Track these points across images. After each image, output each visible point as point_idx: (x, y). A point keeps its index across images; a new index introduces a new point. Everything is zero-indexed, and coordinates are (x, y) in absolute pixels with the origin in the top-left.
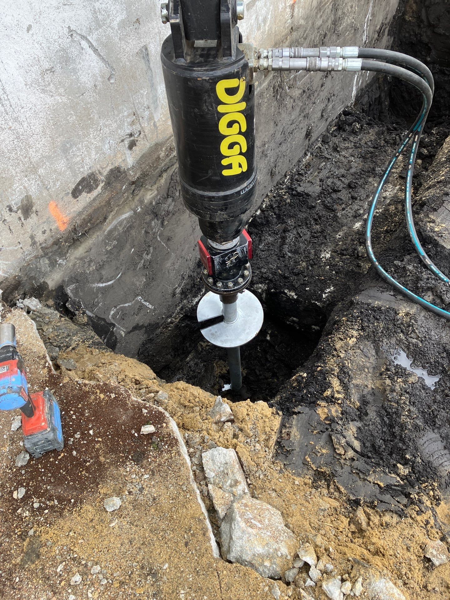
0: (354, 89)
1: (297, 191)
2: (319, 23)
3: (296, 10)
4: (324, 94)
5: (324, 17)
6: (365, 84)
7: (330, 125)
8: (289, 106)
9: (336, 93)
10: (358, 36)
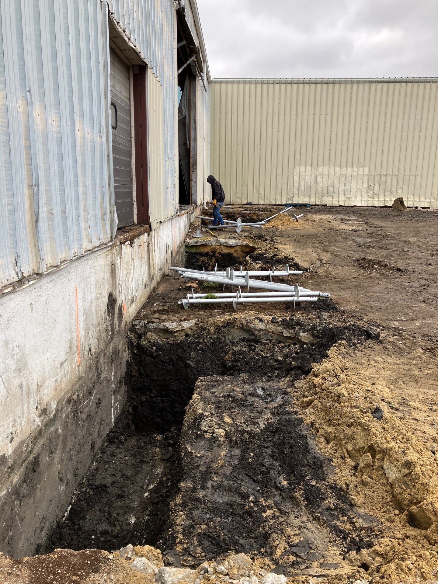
0: (113, 417)
1: (95, 485)
2: (91, 376)
3: (80, 368)
4: (98, 419)
5: (93, 373)
6: (118, 415)
7: (103, 441)
8: (81, 425)
9: (104, 419)
10: (110, 384)
